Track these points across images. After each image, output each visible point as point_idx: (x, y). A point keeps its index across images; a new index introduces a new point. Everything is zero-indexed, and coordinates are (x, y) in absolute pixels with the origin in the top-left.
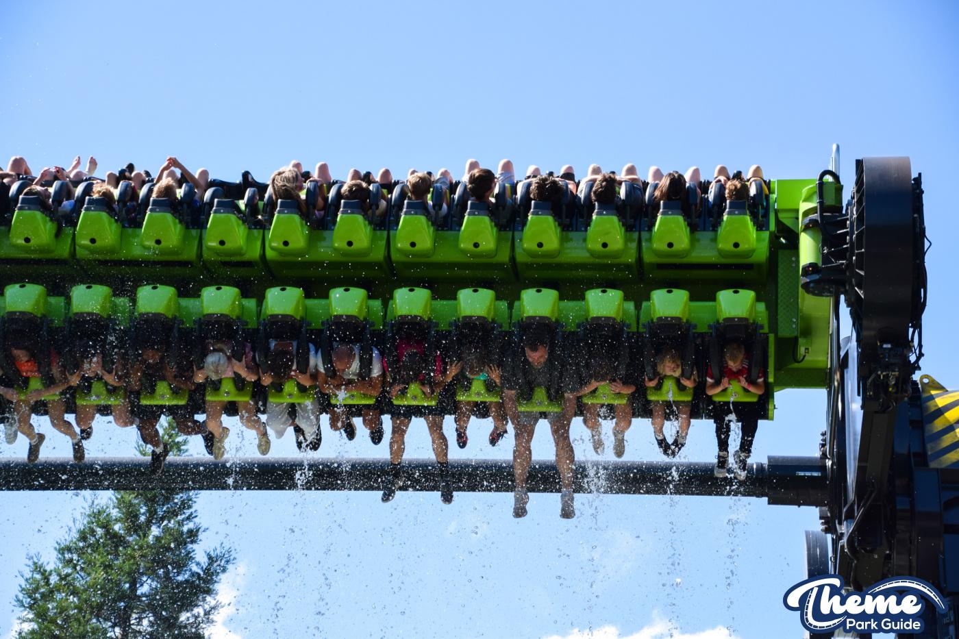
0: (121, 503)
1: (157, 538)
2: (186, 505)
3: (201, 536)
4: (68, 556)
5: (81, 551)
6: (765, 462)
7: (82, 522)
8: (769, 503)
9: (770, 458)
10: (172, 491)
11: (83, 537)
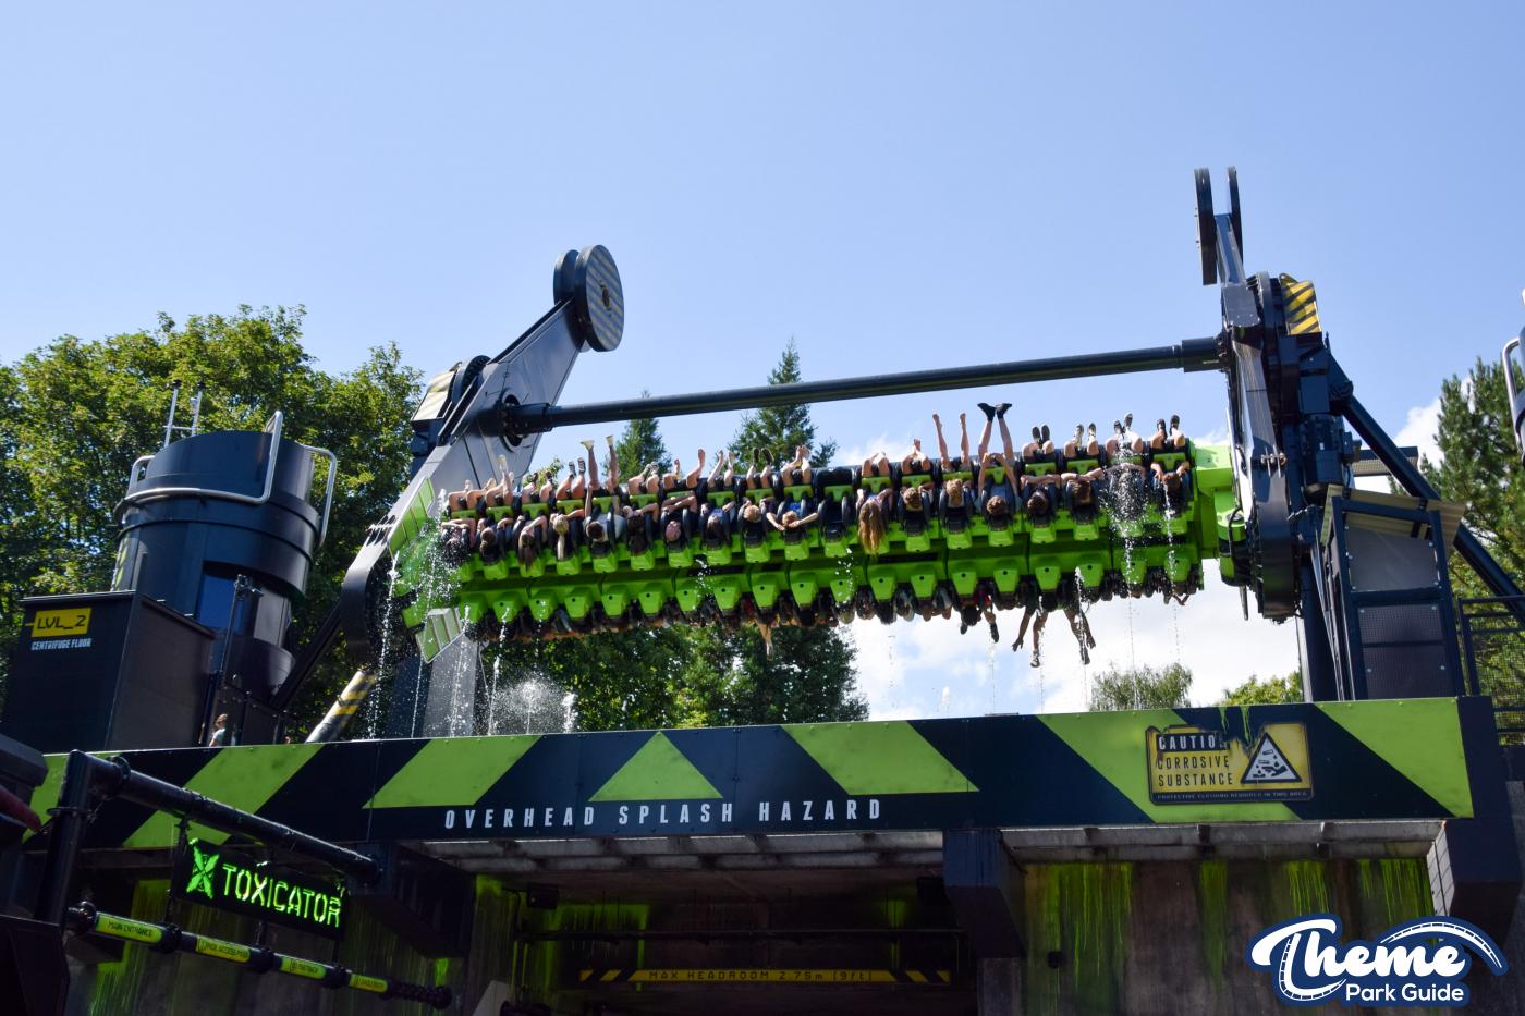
0: (765, 417)
1: (788, 437)
2: (804, 413)
3: (815, 433)
4: (736, 452)
5: (742, 449)
6: (1180, 344)
7: (742, 431)
8: (1185, 371)
9: (1183, 341)
10: (793, 406)
11: (743, 440)
